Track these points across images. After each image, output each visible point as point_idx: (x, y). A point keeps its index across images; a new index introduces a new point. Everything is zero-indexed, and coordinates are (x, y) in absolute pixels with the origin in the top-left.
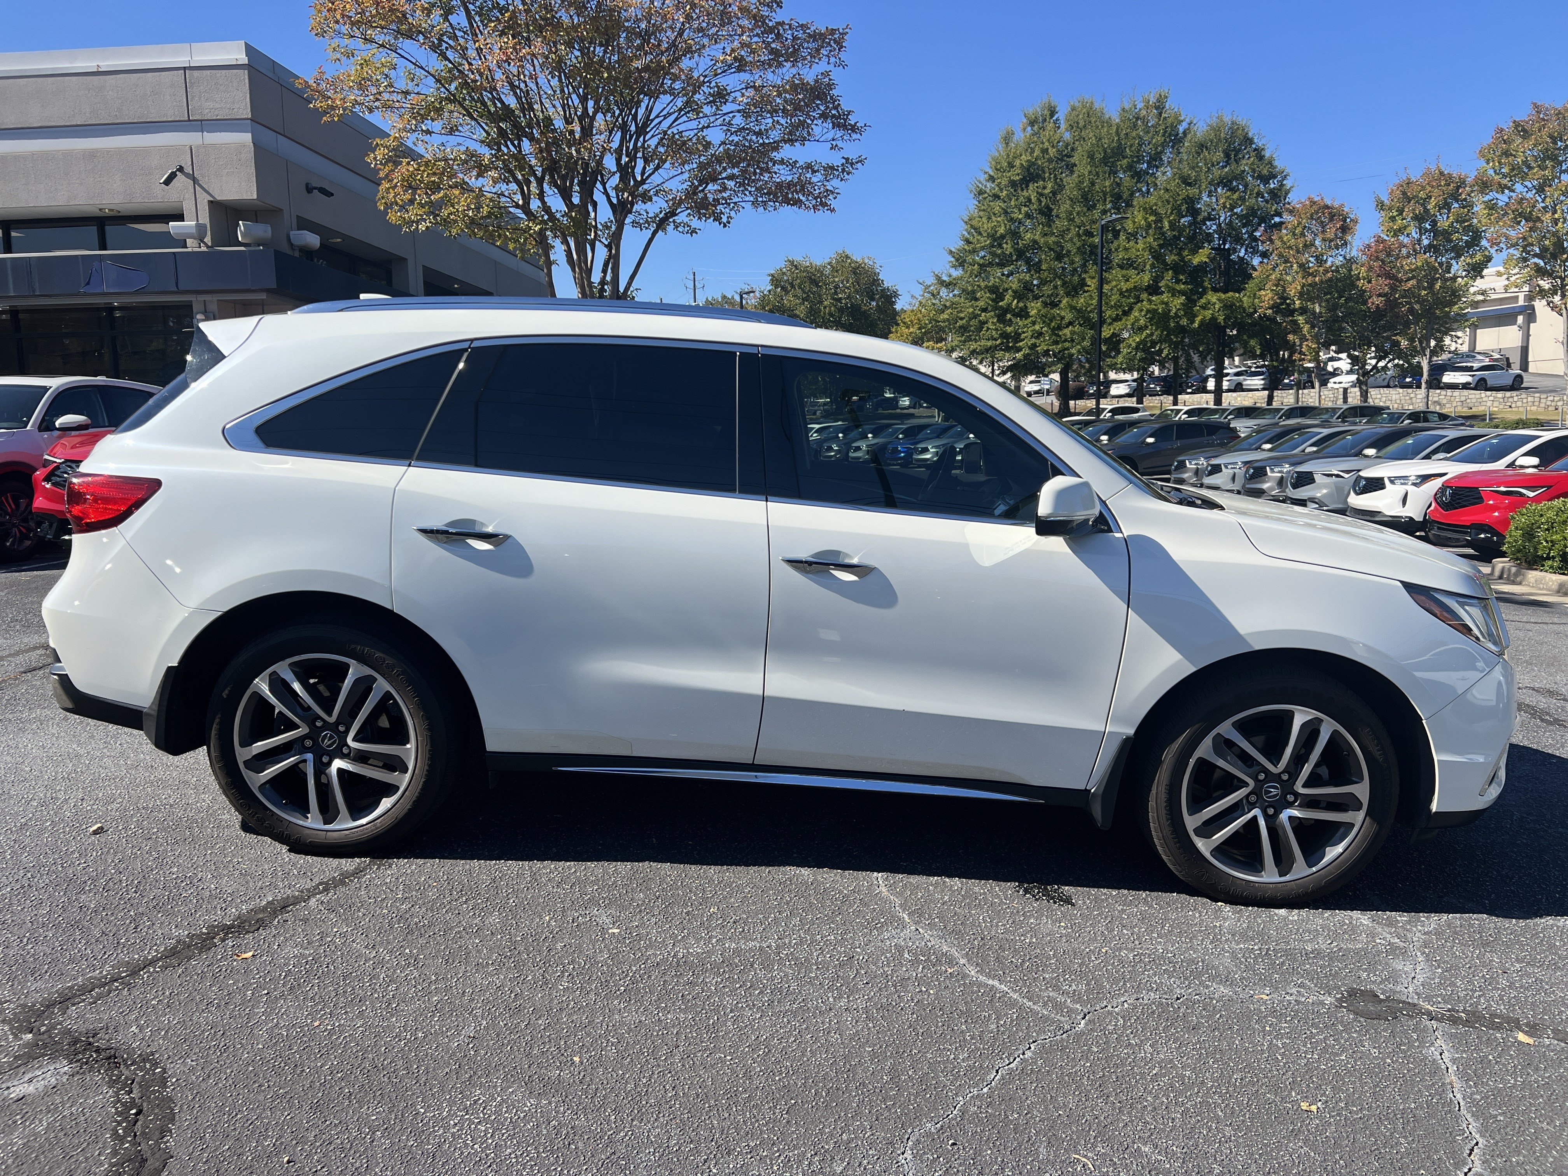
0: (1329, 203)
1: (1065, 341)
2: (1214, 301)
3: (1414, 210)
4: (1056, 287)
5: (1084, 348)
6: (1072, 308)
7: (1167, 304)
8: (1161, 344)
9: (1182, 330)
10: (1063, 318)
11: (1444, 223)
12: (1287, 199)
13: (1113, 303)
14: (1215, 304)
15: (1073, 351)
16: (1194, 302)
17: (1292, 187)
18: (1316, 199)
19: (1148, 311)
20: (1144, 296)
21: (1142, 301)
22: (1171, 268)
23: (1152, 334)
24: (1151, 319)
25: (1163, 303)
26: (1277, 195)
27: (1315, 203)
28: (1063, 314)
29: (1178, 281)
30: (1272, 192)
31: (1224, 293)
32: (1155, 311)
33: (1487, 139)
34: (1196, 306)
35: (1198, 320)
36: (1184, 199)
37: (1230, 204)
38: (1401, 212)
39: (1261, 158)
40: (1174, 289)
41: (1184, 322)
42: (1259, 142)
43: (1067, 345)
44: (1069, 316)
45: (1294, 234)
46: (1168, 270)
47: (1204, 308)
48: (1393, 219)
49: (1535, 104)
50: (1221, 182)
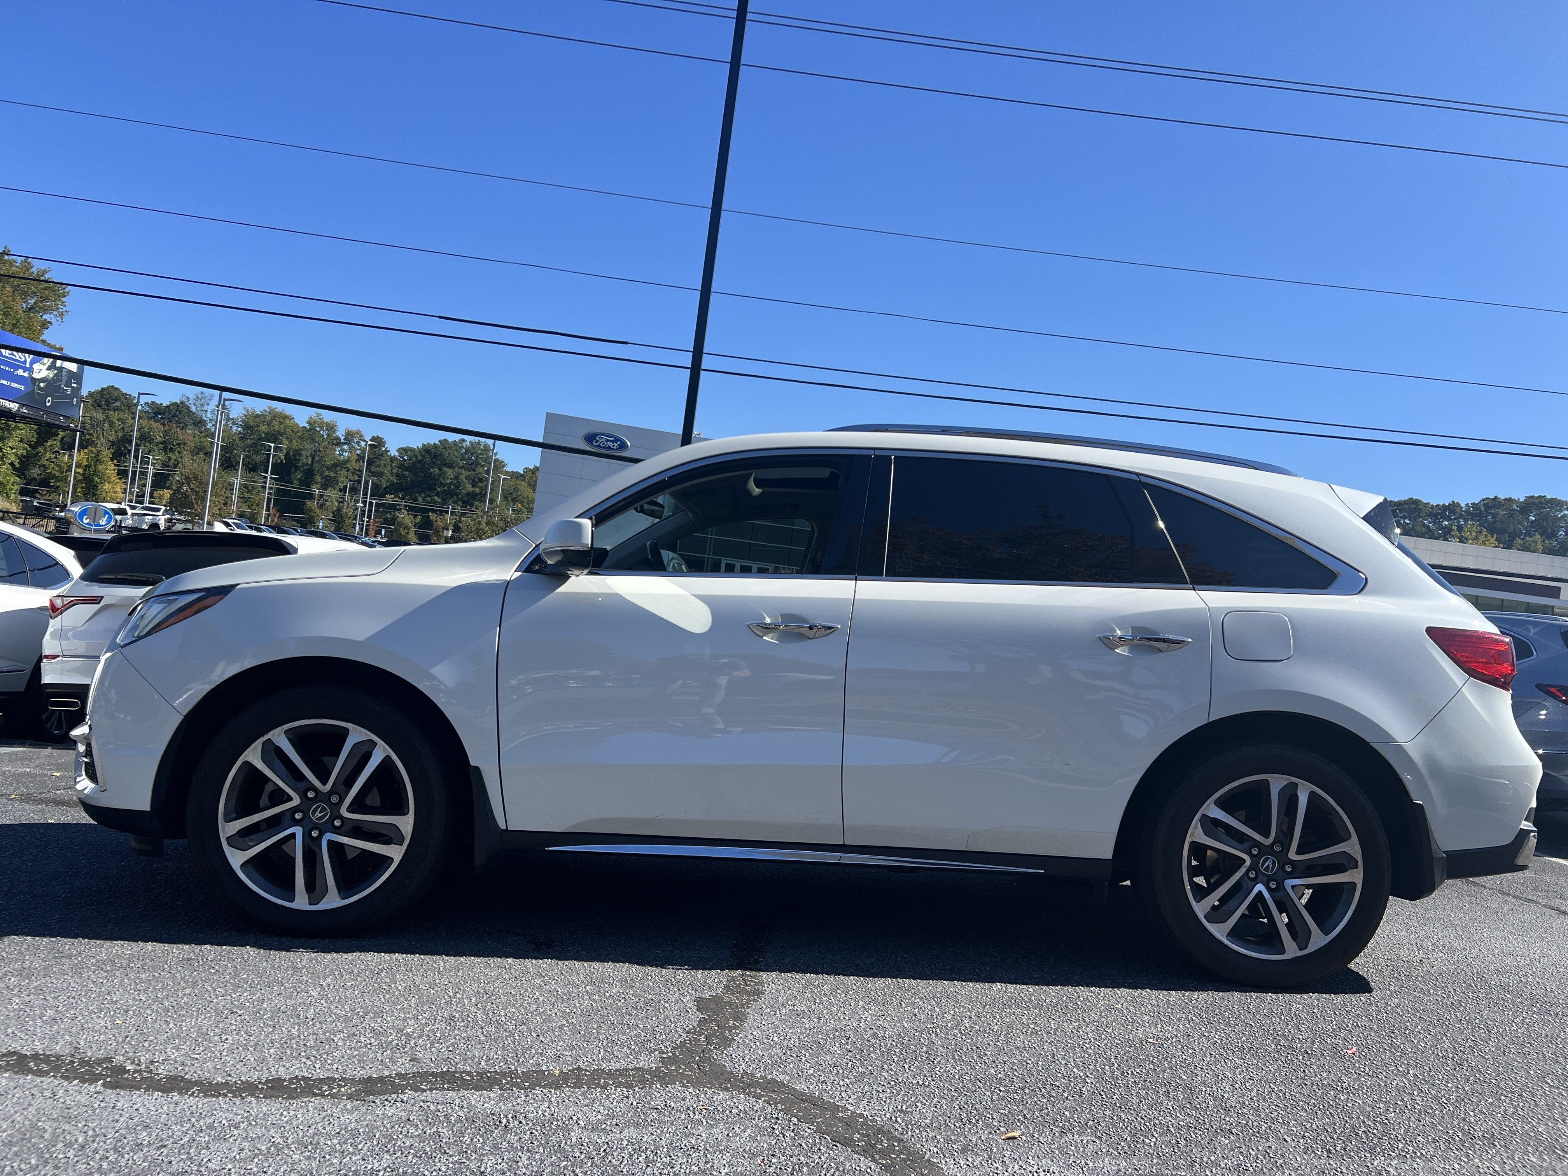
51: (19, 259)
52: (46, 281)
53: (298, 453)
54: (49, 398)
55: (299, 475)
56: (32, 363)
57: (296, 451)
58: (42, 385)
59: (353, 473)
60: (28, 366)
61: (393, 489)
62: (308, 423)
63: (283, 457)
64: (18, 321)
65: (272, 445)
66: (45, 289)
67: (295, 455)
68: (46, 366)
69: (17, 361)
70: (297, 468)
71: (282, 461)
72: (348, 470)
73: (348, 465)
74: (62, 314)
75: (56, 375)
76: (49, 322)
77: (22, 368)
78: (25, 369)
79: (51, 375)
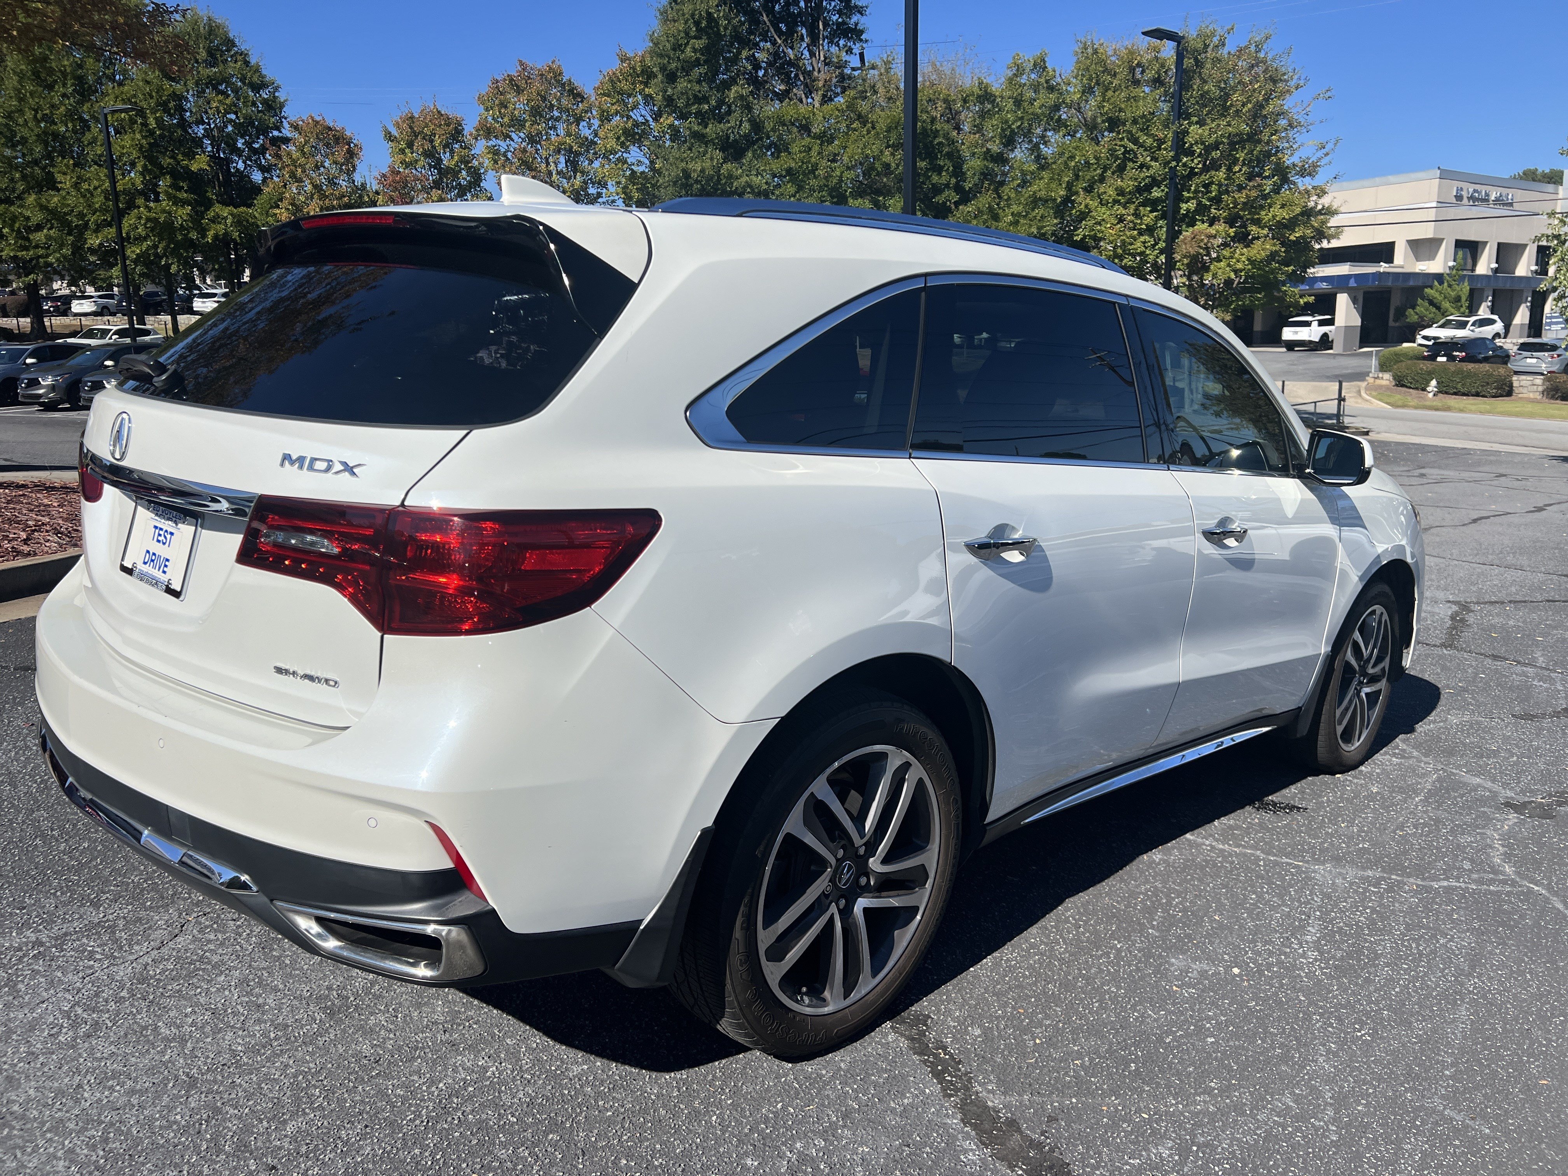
0: (331, 125)
1: (37, 247)
2: (225, 215)
3: (422, 145)
4: (12, 180)
5: (64, 257)
6: (43, 208)
7: (169, 213)
8: (167, 257)
9: (192, 245)
10: (28, 219)
11: (447, 160)
12: (283, 113)
13: (97, 206)
14: (226, 218)
15: (51, 259)
16: (202, 216)
17: (286, 101)
18: (318, 118)
19: (148, 220)
20: (140, 201)
21: (139, 207)
22: (168, 173)
23: (155, 247)
24: (152, 229)
25: (164, 211)
26: (273, 106)
27: (317, 122)
28: (28, 213)
29: (180, 189)
30: (265, 102)
31: (235, 208)
32: (155, 220)
33: (485, 88)
34: (203, 218)
35: (211, 234)
36: (170, 95)
37: (224, 109)
38: (410, 145)
39: (247, 63)
40: (175, 197)
41: (194, 235)
42: (242, 45)
43: (41, 252)
44: (37, 217)
45: (304, 153)
46: (164, 174)
47: (213, 221)
48: (402, 151)
49: (520, 61)
50: (210, 82)
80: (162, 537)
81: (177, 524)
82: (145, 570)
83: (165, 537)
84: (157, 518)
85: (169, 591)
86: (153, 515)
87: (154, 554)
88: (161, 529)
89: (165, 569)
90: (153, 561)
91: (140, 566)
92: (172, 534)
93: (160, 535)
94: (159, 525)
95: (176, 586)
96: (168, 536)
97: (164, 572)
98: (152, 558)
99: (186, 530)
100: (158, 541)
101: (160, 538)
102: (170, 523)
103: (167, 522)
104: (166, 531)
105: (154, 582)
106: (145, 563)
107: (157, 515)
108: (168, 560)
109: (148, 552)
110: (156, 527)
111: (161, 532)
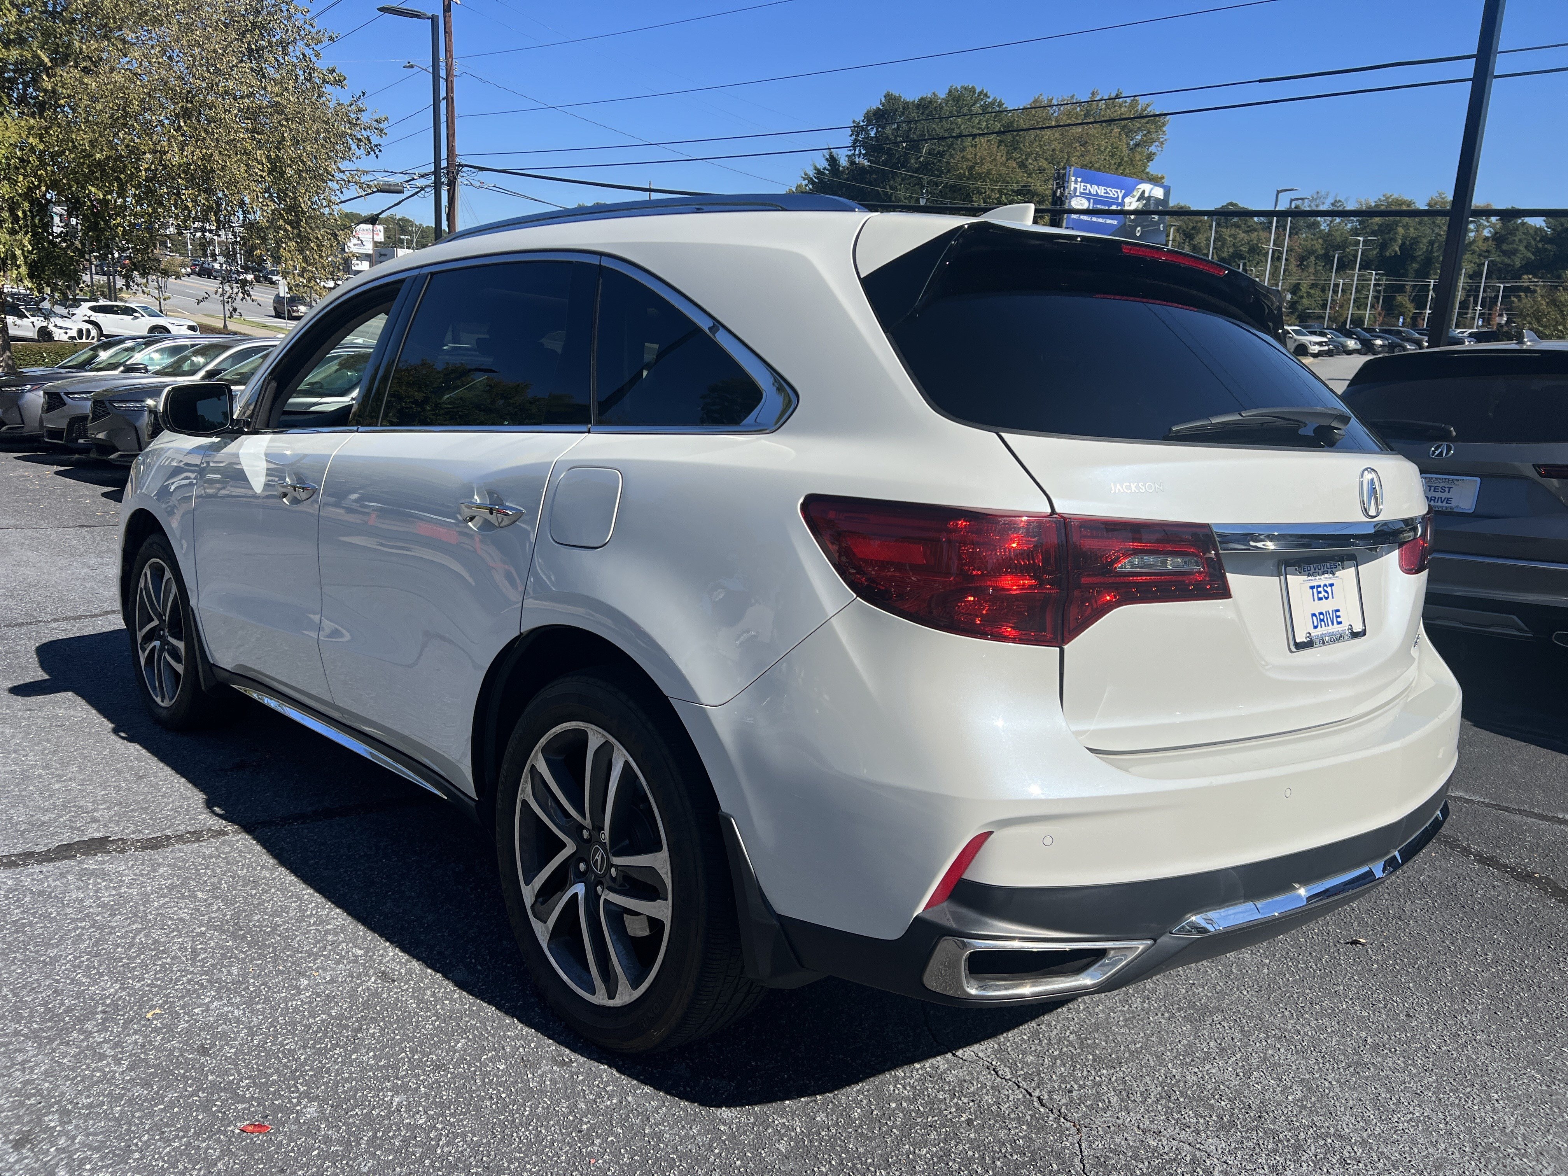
51: (1128, 100)
52: (1147, 116)
53: (1415, 241)
54: (1139, 228)
55: (1415, 266)
56: (1123, 198)
57: (1414, 239)
58: (1132, 217)
59: (1480, 255)
60: (1120, 201)
61: (1530, 268)
62: (1429, 205)
63: (1397, 249)
64: (1122, 159)
65: (1361, 239)
66: (1148, 123)
67: (1411, 244)
68: (1136, 198)
69: (1111, 198)
70: (1413, 259)
71: (1396, 252)
72: (1474, 252)
73: (1473, 247)
74: (1162, 143)
75: (1145, 205)
76: (1154, 154)
77: (1114, 204)
78: (1118, 204)
79: (1141, 206)
80: (1321, 593)
81: (1334, 574)
82: (1319, 633)
83: (1326, 592)
84: (1310, 578)
85: (1355, 635)
86: (1305, 577)
87: (1321, 613)
88: (1320, 586)
89: (1339, 620)
90: (1322, 620)
91: (1315, 633)
92: (1332, 585)
93: (1320, 592)
94: (1315, 584)
95: (1358, 628)
96: (1329, 589)
97: (1339, 623)
98: (1320, 618)
99: (1346, 576)
100: (1320, 599)
101: (1320, 595)
102: (1326, 575)
103: (1323, 577)
104: (1325, 585)
105: (1338, 638)
106: (1316, 627)
107: (1309, 575)
108: (1338, 611)
109: (1314, 615)
110: (1312, 588)
111: (1319, 589)
